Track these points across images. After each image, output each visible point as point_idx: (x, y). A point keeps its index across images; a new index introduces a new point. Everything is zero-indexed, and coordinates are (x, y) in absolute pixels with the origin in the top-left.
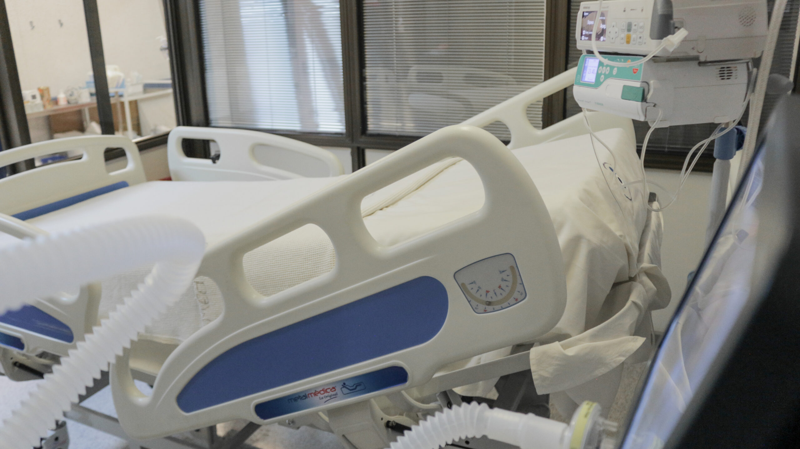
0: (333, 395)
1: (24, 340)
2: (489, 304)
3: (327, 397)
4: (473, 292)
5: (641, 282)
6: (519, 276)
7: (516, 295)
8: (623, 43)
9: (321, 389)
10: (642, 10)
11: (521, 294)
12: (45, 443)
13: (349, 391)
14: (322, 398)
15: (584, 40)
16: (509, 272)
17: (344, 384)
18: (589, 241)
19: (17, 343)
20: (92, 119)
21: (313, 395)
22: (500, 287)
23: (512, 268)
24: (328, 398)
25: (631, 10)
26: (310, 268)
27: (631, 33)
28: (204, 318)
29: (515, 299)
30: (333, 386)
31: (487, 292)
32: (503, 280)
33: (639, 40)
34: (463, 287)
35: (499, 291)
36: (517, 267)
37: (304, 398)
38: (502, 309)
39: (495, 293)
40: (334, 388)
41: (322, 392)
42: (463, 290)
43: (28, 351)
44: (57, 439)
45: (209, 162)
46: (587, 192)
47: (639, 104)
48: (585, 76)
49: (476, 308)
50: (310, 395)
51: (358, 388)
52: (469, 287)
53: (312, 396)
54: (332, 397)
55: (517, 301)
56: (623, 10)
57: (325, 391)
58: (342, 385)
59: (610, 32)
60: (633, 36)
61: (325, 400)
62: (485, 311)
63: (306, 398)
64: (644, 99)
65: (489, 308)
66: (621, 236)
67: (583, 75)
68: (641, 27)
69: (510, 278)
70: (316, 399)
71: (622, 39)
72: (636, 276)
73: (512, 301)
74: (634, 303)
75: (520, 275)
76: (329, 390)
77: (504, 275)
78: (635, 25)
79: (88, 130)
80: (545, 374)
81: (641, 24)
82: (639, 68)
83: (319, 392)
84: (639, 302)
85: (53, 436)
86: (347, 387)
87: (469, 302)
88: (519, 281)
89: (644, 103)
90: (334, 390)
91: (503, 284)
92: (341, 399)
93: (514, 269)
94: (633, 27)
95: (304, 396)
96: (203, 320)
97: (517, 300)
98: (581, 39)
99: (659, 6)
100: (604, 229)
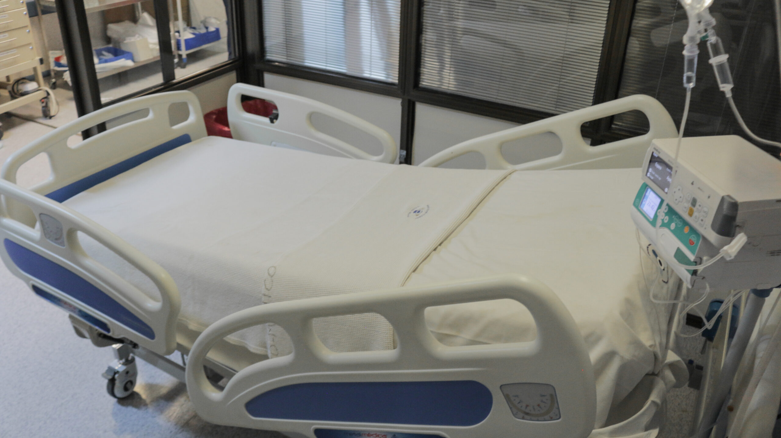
1: (110, 325)
2: (527, 414)
4: (515, 403)
5: (664, 379)
6: (557, 403)
7: (551, 415)
8: (686, 212)
9: (374, 433)
10: (709, 197)
11: (556, 415)
12: (118, 377)
15: (649, 178)
16: (548, 398)
17: (395, 435)
18: (622, 357)
19: (103, 325)
21: (366, 435)
22: (539, 405)
23: (551, 395)
25: (699, 188)
27: (695, 209)
28: (270, 333)
30: (385, 434)
32: (542, 401)
34: (507, 397)
35: (537, 408)
36: (556, 396)
38: (538, 420)
39: (534, 409)
40: (385, 436)
41: (375, 436)
42: (507, 399)
43: (113, 334)
44: (127, 373)
45: (266, 120)
46: (628, 301)
47: (689, 275)
48: (644, 205)
50: (363, 435)
55: (552, 419)
56: (691, 182)
57: (377, 436)
58: (393, 436)
59: (675, 192)
60: (695, 214)
62: (523, 418)
64: (694, 273)
65: (526, 416)
66: (651, 346)
67: (642, 202)
68: (705, 212)
69: (549, 402)
71: (685, 208)
72: (659, 372)
73: (547, 417)
74: (653, 402)
78: (700, 206)
79: (140, 21)
81: (705, 209)
82: (695, 242)
83: (372, 435)
84: (658, 401)
85: (124, 371)
87: (511, 408)
88: (556, 405)
89: (694, 276)
93: (553, 398)
94: (697, 206)
95: (358, 434)
96: (269, 334)
97: (551, 418)
98: (646, 175)
99: (725, 206)
100: (637, 344)
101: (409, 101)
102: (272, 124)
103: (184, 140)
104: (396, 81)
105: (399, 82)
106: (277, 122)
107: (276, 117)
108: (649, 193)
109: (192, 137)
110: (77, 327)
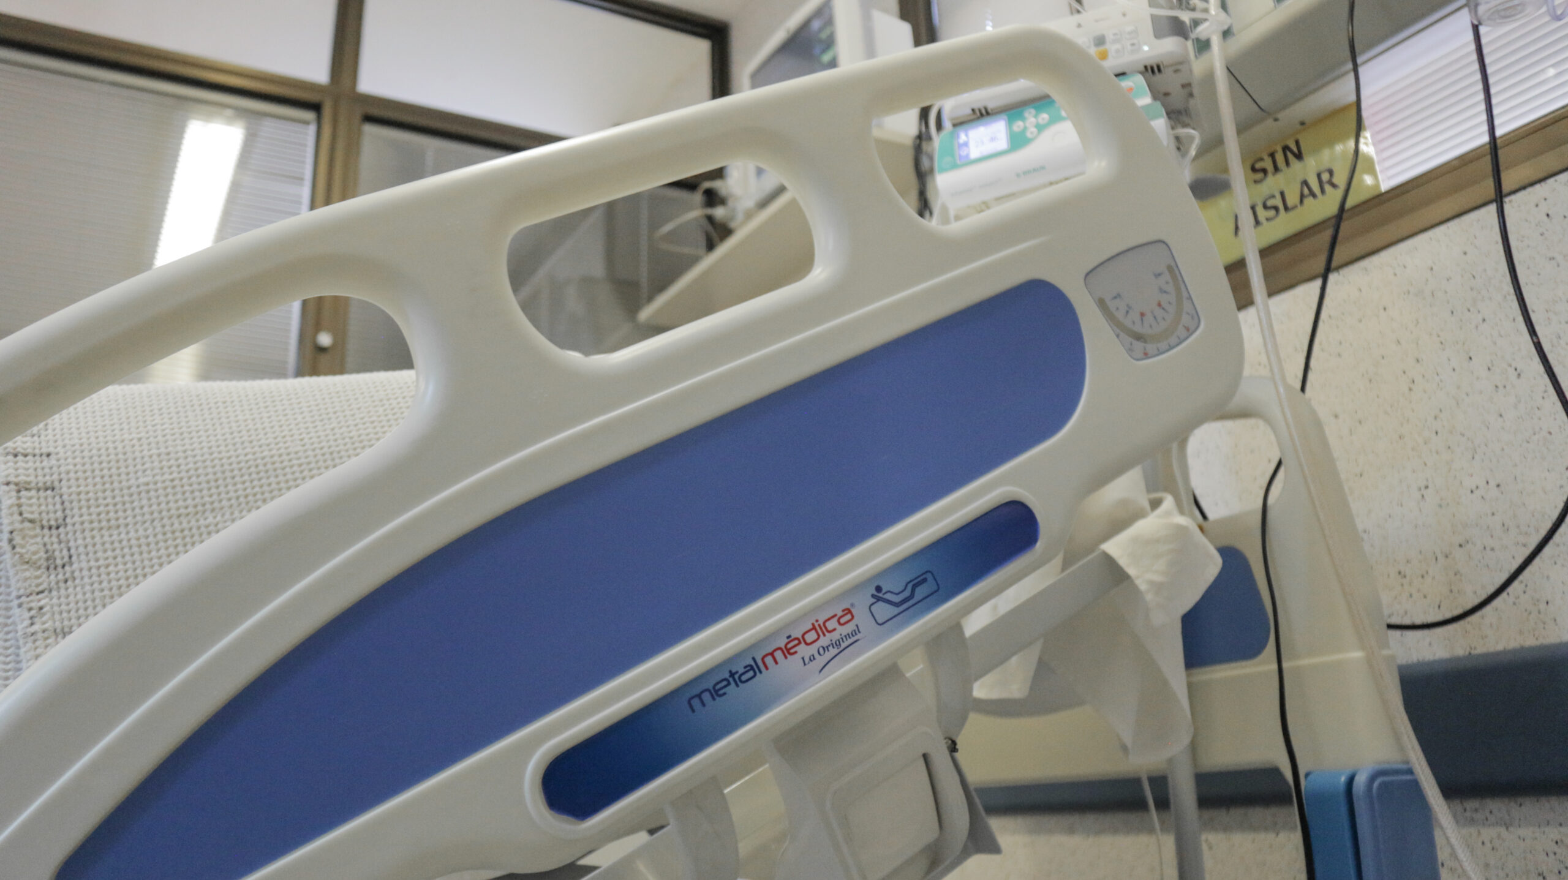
0: (848, 636)
3: (826, 649)
4: (1120, 315)
6: (1184, 285)
9: (807, 625)
11: (1193, 317)
13: (896, 610)
14: (812, 658)
16: (1167, 276)
17: (879, 589)
21: (779, 655)
22: (1159, 304)
23: (1170, 269)
24: (833, 651)
29: (1186, 328)
30: (846, 605)
31: (1142, 314)
32: (1161, 291)
33: (1129, 49)
34: (1102, 303)
35: (1159, 313)
36: (1177, 267)
37: (751, 673)
38: (1171, 348)
40: (848, 611)
41: (811, 637)
42: (1105, 314)
49: (1127, 352)
50: (769, 660)
51: (921, 592)
52: (1112, 304)
53: (776, 661)
54: (843, 645)
55: (1190, 332)
57: (820, 629)
58: (873, 596)
61: (821, 661)
62: (1146, 355)
63: (755, 675)
65: (1148, 347)
69: (1170, 288)
70: (789, 666)
75: (1184, 282)
76: (831, 625)
77: (1162, 281)
83: (802, 640)
86: (888, 596)
87: (1118, 336)
88: (1185, 294)
90: (848, 617)
91: (1165, 299)
92: (880, 639)
93: (1175, 273)
95: (748, 668)
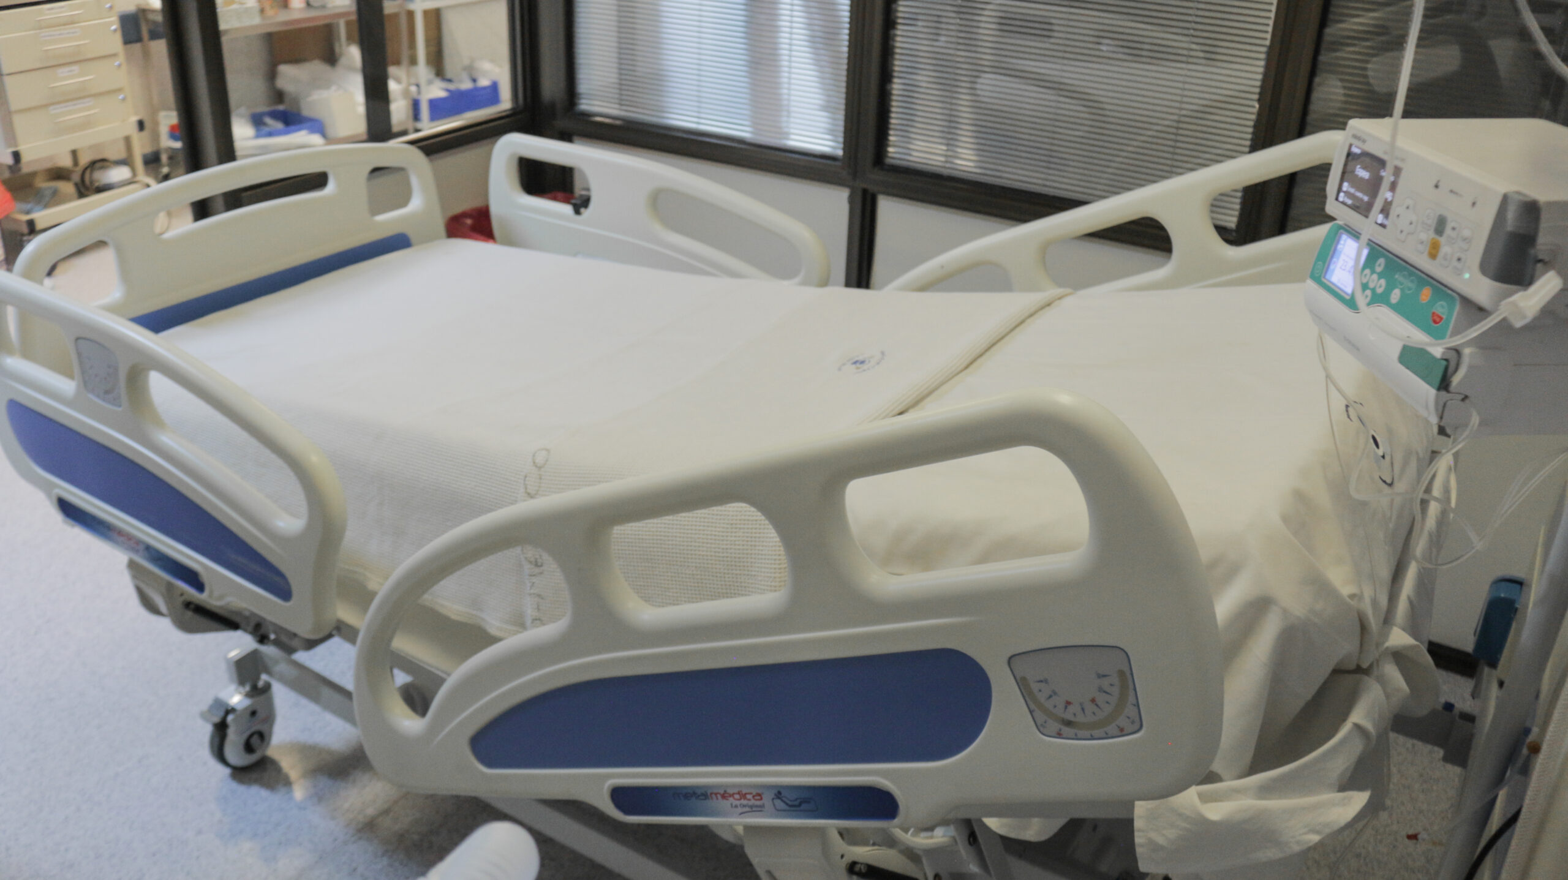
0: (757, 806)
1: (205, 577)
2: (1069, 723)
3: (744, 806)
4: (1042, 697)
5: (1382, 681)
6: (1133, 692)
7: (1122, 721)
8: (1423, 253)
9: (736, 791)
10: (1474, 204)
11: (1133, 722)
12: (234, 720)
13: (788, 808)
14: (736, 806)
15: (1343, 203)
16: (1114, 680)
17: (779, 793)
18: (1285, 611)
19: (193, 578)
20: (350, 39)
21: (719, 796)
22: (1093, 701)
23: (1121, 673)
24: (747, 809)
25: (1451, 191)
26: (739, 545)
27: (1442, 240)
28: (532, 591)
29: (1119, 727)
30: (759, 791)
31: (1068, 703)
32: (1101, 690)
33: (1455, 263)
34: (1023, 684)
35: (1090, 707)
36: (1132, 676)
37: (703, 797)
38: (1092, 738)
39: (1083, 709)
40: (759, 795)
41: (737, 796)
42: (1023, 691)
43: (210, 596)
44: (253, 713)
45: (567, 209)
46: (1299, 496)
47: (1432, 392)
48: (1334, 270)
49: (1042, 725)
50: (714, 796)
51: (804, 807)
52: (1035, 687)
53: (717, 799)
54: (754, 809)
55: (1122, 732)
56: (1434, 182)
57: (743, 796)
58: (775, 795)
59: (1398, 216)
60: (1445, 249)
61: (740, 810)
62: (1059, 735)
63: (705, 799)
64: (1444, 385)
65: (1066, 730)
66: (1352, 596)
67: (1329, 266)
68: (1465, 239)
69: (1116, 691)
70: (726, 804)
71: (1422, 243)
72: (1371, 666)
73: (1112, 729)
74: (1357, 726)
75: (1135, 691)
76: (749, 797)
77: (1105, 683)
78: (1454, 229)
79: (343, 61)
80: (1161, 840)
81: (1466, 233)
82: (1444, 317)
83: (732, 795)
84: (1369, 726)
85: (246, 709)
86: (784, 799)
87: (1031, 712)
88: (1131, 699)
89: (1443, 393)
90: (758, 798)
91: (1101, 698)
92: (771, 816)
93: (1126, 679)
94: (1448, 231)
95: (703, 794)
96: (530, 594)
97: (1122, 730)
98: (1337, 199)
99: (1511, 215)
100: (1320, 586)
101: (865, 192)
102: (578, 217)
103: (397, 243)
104: (840, 153)
105: (844, 152)
106: (586, 213)
107: (585, 202)
108: (1345, 241)
109: (413, 238)
110: (143, 586)
